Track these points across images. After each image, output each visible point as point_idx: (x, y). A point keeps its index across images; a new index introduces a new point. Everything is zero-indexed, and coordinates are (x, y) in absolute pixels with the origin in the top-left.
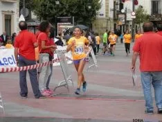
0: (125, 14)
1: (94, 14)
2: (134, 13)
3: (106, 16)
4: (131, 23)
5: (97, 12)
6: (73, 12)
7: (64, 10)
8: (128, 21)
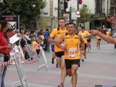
0: (70, 13)
1: (38, 12)
2: (78, 13)
3: (51, 15)
4: (75, 22)
5: (41, 10)
6: (17, 10)
7: (7, 9)
8: (73, 20)
